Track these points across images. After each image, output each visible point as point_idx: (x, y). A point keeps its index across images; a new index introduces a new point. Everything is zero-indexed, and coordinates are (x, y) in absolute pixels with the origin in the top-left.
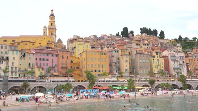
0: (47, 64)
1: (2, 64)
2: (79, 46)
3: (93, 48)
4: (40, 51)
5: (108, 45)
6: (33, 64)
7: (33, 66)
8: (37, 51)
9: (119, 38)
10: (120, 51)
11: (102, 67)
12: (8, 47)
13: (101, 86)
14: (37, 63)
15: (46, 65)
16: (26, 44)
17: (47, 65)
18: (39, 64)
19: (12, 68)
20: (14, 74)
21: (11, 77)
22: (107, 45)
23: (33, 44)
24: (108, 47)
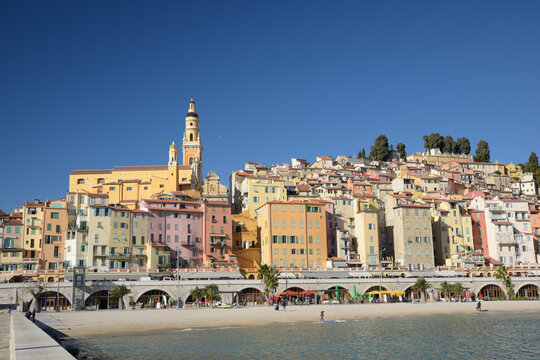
0: (177, 237)
1: (73, 238)
2: (258, 189)
3: (291, 192)
4: (159, 207)
5: (332, 186)
6: (143, 238)
7: (143, 242)
8: (154, 206)
9: (363, 165)
10: (355, 202)
11: (311, 242)
12: (86, 198)
13: (302, 290)
14: (152, 235)
15: (173, 239)
16: (129, 189)
17: (177, 241)
18: (156, 238)
19: (95, 247)
20: (99, 261)
21: (93, 268)
22: (328, 184)
23: (146, 188)
24: (330, 191)
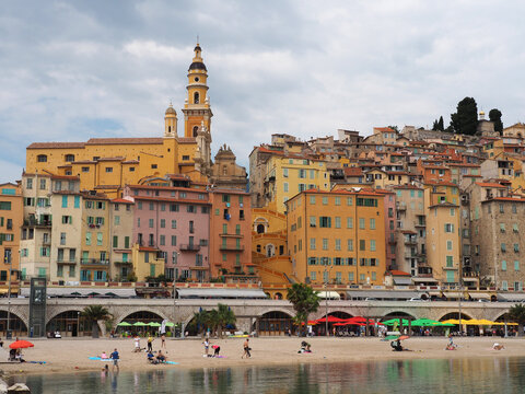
0: (174, 238)
1: (31, 237)
2: (289, 172)
3: (337, 177)
4: (152, 196)
5: (394, 169)
6: (127, 239)
7: (127, 245)
8: (142, 195)
9: (440, 141)
10: (427, 192)
11: (363, 248)
12: (48, 181)
13: (349, 316)
14: (140, 235)
15: (168, 241)
16: (109, 169)
17: (174, 243)
18: (146, 239)
19: (61, 251)
20: (66, 270)
21: (57, 280)
22: (389, 167)
23: (132, 169)
24: (391, 176)
